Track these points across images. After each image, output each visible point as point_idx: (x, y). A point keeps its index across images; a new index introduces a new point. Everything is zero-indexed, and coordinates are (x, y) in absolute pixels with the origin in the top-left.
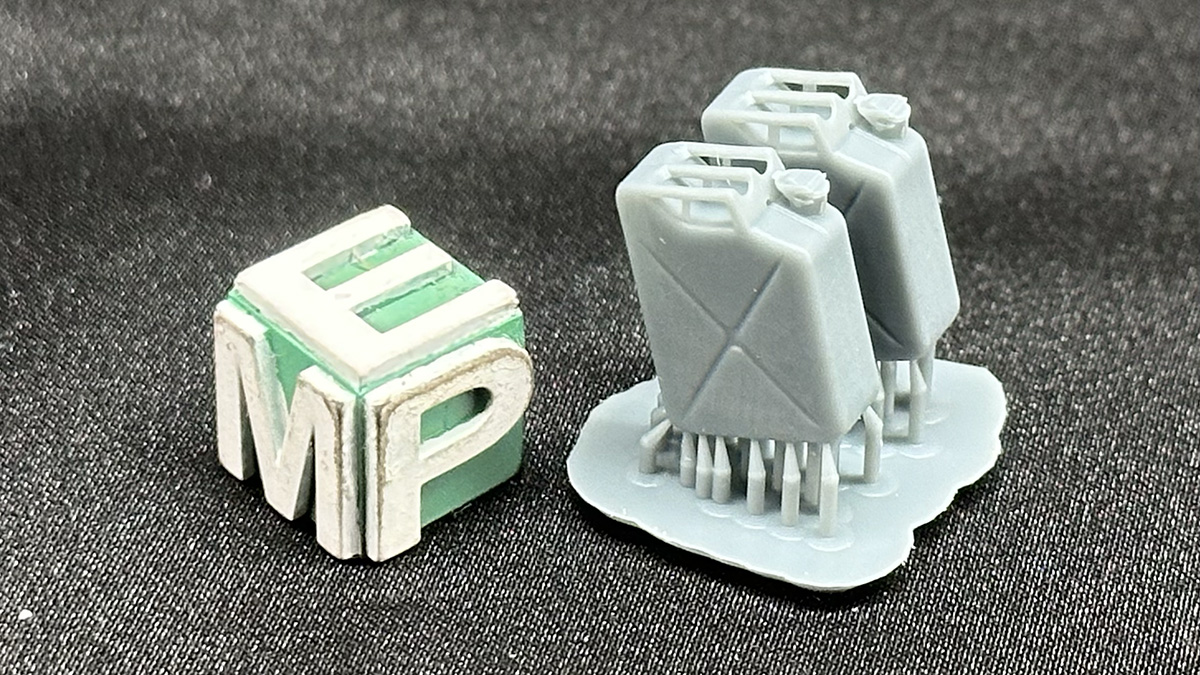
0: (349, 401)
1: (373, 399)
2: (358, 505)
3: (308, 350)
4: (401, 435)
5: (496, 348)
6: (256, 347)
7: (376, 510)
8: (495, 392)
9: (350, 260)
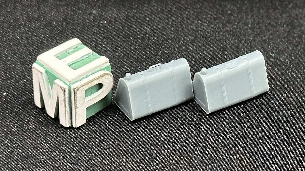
0: (67, 87)
1: (73, 87)
2: (70, 114)
3: (56, 75)
4: (80, 96)
5: (104, 73)
6: (43, 74)
7: (75, 115)
8: (104, 84)
9: (67, 52)
